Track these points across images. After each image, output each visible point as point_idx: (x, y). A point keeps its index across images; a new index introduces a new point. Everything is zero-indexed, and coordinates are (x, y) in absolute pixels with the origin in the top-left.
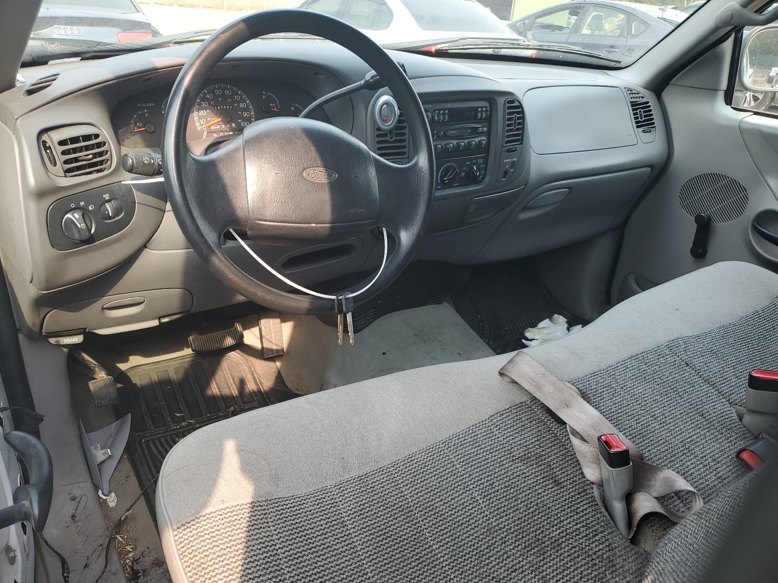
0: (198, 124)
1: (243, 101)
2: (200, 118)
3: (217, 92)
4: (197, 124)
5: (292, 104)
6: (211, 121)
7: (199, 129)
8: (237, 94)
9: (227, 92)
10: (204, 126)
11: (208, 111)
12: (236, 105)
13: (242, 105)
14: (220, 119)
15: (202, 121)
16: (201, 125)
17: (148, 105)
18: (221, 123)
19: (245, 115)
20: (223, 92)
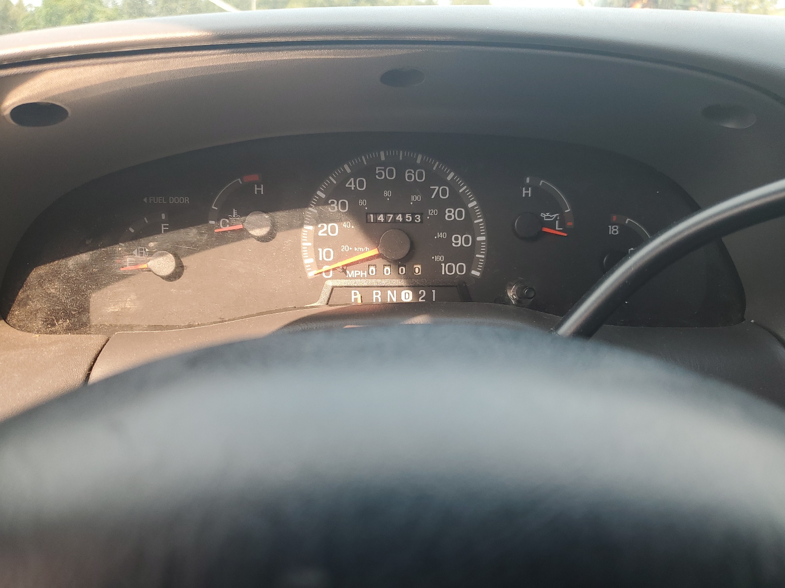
0: (311, 260)
1: (456, 201)
2: (319, 242)
3: (383, 174)
4: (308, 261)
5: (614, 218)
6: (352, 254)
7: (311, 274)
8: (442, 182)
9: (411, 176)
10: (326, 268)
11: (345, 225)
12: (432, 212)
13: (451, 214)
14: (375, 252)
15: (322, 253)
16: (319, 264)
17: (173, 200)
18: (380, 262)
19: (459, 241)
20: (400, 175)
